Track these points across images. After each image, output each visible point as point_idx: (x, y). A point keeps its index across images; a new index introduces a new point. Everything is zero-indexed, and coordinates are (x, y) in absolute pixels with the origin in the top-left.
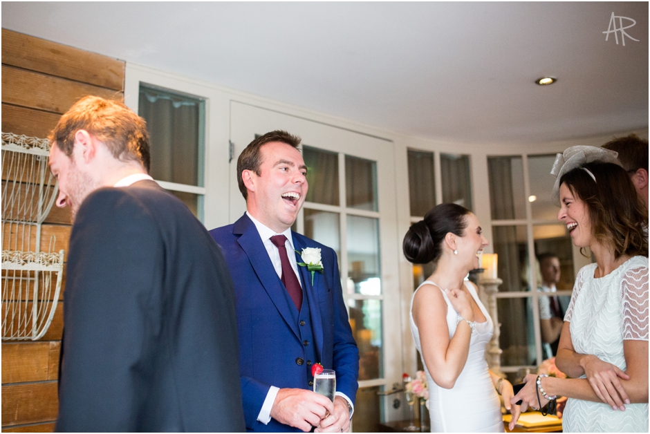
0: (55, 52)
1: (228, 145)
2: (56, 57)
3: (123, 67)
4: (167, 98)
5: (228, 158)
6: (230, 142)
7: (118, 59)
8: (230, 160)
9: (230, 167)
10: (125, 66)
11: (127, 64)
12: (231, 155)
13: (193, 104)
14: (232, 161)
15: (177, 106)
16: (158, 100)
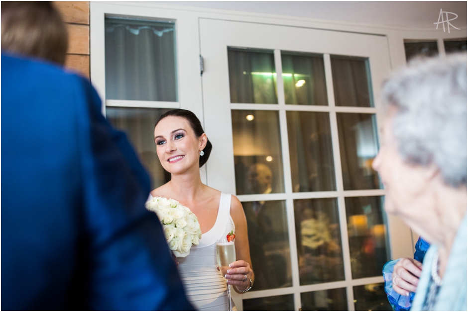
1: (198, 61)
3: (88, 3)
4: (146, 27)
5: (200, 72)
6: (200, 56)
8: (202, 73)
12: (201, 69)
13: (171, 30)
14: (204, 74)
15: (160, 34)
16: (141, 31)
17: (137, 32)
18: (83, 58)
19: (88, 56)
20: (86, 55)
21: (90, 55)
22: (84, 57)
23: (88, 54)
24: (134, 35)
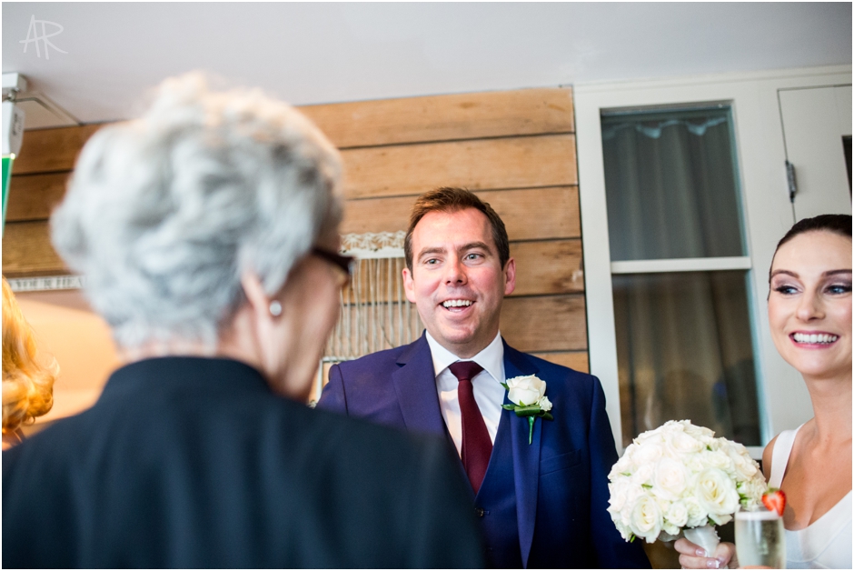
0: (466, 106)
1: (783, 171)
2: (470, 113)
3: (570, 95)
4: (673, 122)
5: (787, 194)
6: (787, 163)
7: (561, 86)
8: (792, 196)
9: (793, 208)
10: (573, 92)
11: (576, 89)
12: (790, 188)
13: (722, 120)
14: (797, 198)
15: (700, 131)
16: (664, 131)
17: (655, 133)
18: (567, 192)
19: (576, 188)
20: (572, 186)
21: (578, 186)
22: (569, 190)
23: (576, 183)
24: (651, 140)
